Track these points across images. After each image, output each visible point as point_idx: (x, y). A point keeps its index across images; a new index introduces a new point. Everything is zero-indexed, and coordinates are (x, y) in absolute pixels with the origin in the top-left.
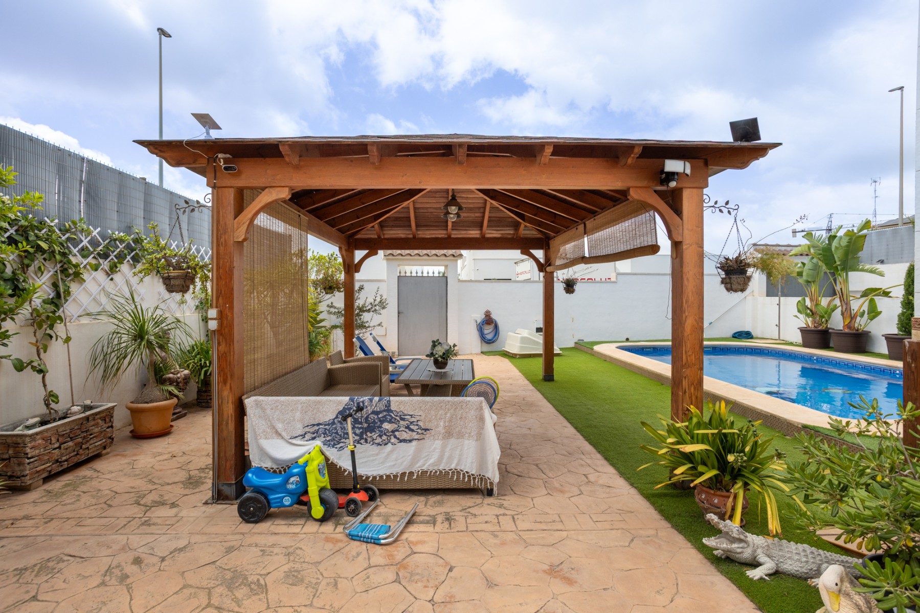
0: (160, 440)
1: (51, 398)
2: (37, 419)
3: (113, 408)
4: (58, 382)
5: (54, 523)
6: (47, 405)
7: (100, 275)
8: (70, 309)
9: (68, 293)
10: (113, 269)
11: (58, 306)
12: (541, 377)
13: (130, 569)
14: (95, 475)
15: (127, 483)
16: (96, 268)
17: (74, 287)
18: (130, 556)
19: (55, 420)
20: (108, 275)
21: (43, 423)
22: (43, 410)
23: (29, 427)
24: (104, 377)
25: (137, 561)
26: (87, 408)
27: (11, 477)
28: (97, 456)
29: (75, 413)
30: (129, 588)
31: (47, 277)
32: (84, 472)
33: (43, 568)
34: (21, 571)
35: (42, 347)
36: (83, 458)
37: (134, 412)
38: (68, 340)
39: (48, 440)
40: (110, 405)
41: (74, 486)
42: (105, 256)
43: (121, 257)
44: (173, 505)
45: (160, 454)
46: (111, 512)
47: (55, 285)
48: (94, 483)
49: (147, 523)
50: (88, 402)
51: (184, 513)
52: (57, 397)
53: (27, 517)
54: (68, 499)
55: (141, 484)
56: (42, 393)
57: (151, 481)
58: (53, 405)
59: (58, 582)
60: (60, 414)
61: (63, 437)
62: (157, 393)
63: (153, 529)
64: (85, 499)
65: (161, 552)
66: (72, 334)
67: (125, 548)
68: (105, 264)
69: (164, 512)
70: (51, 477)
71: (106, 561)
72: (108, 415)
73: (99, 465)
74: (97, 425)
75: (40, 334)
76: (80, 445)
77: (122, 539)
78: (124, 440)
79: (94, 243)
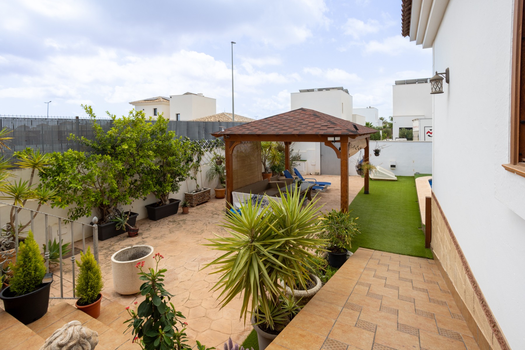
0: (221, 199)
1: (198, 186)
2: (195, 191)
3: (210, 190)
4: (199, 182)
5: (197, 214)
6: (197, 188)
7: (208, 152)
8: (201, 163)
9: (201, 159)
10: (211, 150)
11: (199, 163)
12: (364, 192)
13: (207, 224)
14: (206, 206)
15: (211, 209)
16: (207, 151)
17: (202, 157)
18: (208, 222)
19: (198, 192)
20: (210, 152)
21: (196, 192)
22: (196, 189)
23: (194, 193)
24: (209, 181)
25: (209, 223)
26: (205, 189)
27: (191, 203)
28: (207, 202)
29: (202, 190)
30: (207, 226)
31: (197, 155)
32: (204, 205)
33: (195, 221)
34: (193, 220)
35: (196, 173)
36: (204, 202)
37: (216, 191)
38: (201, 171)
39: (196, 196)
40: (210, 189)
41: (201, 207)
42: (209, 147)
43: (213, 146)
44: (218, 215)
45: (220, 203)
46: (207, 214)
47: (198, 157)
48: (205, 208)
49: (212, 217)
50: (205, 188)
51: (220, 217)
52: (199, 186)
53: (193, 212)
54: (200, 210)
55: (214, 209)
56: (196, 185)
57: (216, 209)
58: (198, 188)
59: (197, 223)
60: (199, 190)
61: (200, 196)
62: (221, 186)
63: (213, 218)
64: (203, 211)
65: (213, 222)
66: (202, 170)
67: (208, 221)
68: (209, 149)
69: (216, 216)
70: (198, 205)
71: (204, 222)
72: (209, 191)
73: (207, 204)
74: (206, 194)
75: (195, 170)
76: (203, 198)
77: (208, 219)
78: (213, 198)
79: (207, 144)
